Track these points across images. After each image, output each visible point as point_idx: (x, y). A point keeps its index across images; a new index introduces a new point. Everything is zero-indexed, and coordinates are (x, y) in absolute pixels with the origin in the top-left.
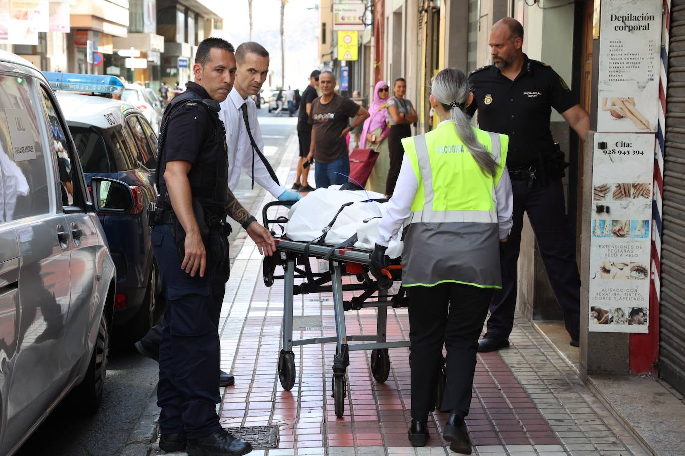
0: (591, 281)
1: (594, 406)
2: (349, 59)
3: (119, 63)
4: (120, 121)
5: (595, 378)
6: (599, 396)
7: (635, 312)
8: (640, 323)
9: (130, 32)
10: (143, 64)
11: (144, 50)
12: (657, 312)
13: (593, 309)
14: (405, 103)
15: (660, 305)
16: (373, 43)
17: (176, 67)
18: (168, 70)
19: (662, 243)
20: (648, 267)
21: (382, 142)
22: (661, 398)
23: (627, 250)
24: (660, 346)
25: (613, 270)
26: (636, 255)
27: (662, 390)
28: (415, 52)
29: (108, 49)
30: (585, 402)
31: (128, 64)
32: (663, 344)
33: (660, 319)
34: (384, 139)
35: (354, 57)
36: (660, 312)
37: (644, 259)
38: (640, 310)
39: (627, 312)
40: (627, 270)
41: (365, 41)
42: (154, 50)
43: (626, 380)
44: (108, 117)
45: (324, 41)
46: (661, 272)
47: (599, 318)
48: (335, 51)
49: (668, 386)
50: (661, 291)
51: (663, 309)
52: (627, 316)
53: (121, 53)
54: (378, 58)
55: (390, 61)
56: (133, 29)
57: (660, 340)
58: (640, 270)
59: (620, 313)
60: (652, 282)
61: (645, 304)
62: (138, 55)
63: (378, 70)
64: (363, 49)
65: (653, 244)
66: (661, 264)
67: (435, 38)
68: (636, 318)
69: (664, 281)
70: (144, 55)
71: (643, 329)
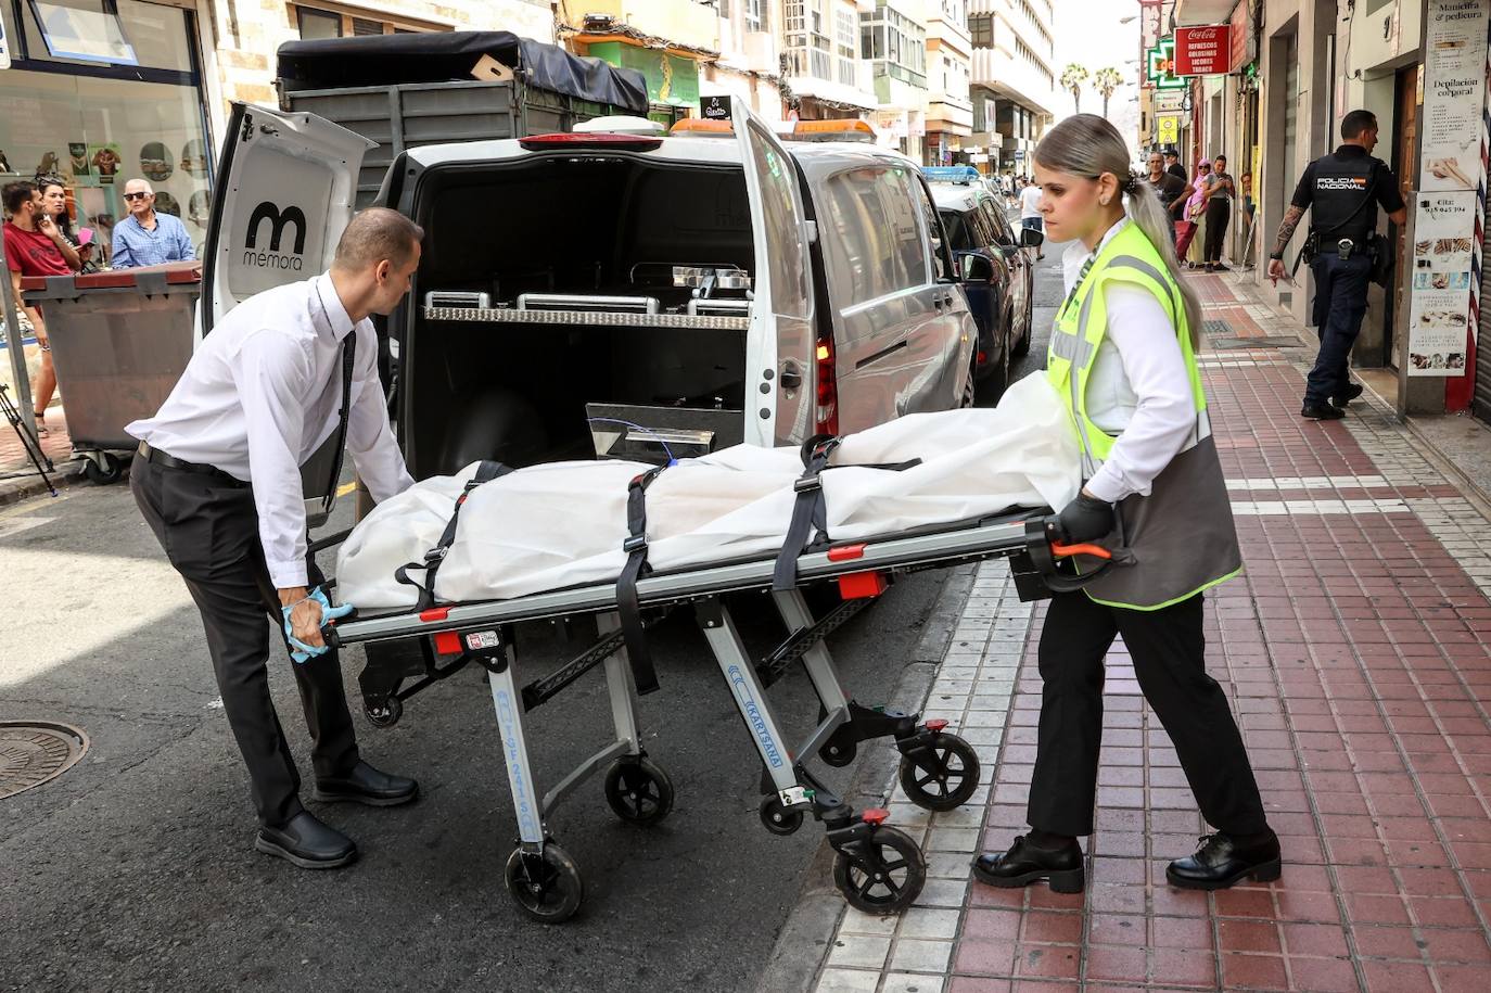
0: (1411, 330)
1: (1411, 442)
2: (1169, 141)
3: (965, 159)
4: (977, 205)
5: (1413, 417)
6: (1416, 433)
7: (1453, 357)
8: (1456, 367)
9: (974, 132)
10: (984, 158)
11: (986, 147)
12: (1474, 355)
13: (1412, 355)
14: (1223, 175)
15: (1478, 349)
16: (1192, 126)
17: (1013, 160)
18: (1006, 163)
19: (1481, 292)
20: (1466, 316)
21: (1200, 214)
22: (1476, 433)
23: (1447, 301)
24: (1476, 387)
25: (1433, 319)
26: (1455, 305)
27: (1476, 426)
28: (1233, 130)
29: (956, 148)
30: (1403, 438)
31: (973, 159)
32: (1478, 384)
33: (1477, 362)
34: (1203, 212)
35: (1174, 139)
36: (1477, 356)
37: (1463, 308)
38: (1458, 355)
39: (1445, 357)
40: (1446, 318)
41: (1184, 125)
42: (994, 146)
43: (1442, 418)
44: (967, 202)
45: (1144, 129)
46: (1479, 319)
47: (1418, 364)
48: (1155, 136)
49: (1482, 422)
50: (1478, 337)
51: (1480, 353)
52: (1444, 361)
53: (967, 150)
54: (1196, 140)
55: (1209, 141)
56: (977, 129)
57: (1476, 381)
58: (1460, 318)
59: (1438, 358)
60: (1470, 329)
61: (1463, 350)
62: (981, 151)
63: (1196, 151)
64: (1182, 132)
65: (1472, 293)
66: (1480, 312)
67: (1253, 117)
68: (1453, 362)
69: (1482, 328)
70: (986, 151)
71: (1460, 372)
